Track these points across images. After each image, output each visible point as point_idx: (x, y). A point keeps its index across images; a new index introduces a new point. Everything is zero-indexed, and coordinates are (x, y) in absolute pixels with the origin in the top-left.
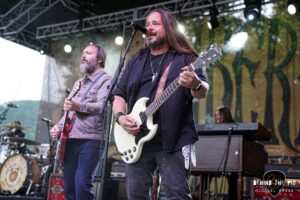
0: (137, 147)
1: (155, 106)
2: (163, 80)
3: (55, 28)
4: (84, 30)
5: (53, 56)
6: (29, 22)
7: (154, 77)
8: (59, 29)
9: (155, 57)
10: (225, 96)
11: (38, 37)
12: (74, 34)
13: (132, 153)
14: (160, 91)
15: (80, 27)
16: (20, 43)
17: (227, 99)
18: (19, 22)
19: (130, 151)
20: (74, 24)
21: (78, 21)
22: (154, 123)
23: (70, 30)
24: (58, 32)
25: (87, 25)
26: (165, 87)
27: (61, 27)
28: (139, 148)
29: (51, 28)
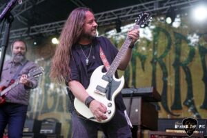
4: (31, 34)
12: (24, 37)
15: (28, 32)
20: (24, 31)
21: (27, 29)
23: (21, 35)
25: (33, 31)
27: (16, 32)
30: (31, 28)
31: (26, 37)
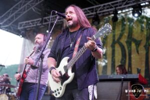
0: (62, 87)
1: (73, 62)
2: (77, 46)
3: (29, 23)
4: (44, 24)
5: (27, 38)
6: (15, 20)
7: (71, 45)
8: (31, 24)
9: (71, 33)
10: (122, 59)
11: (19, 28)
12: (38, 26)
13: (59, 91)
14: (75, 53)
15: (41, 22)
16: (10, 32)
17: (123, 61)
18: (9, 20)
19: (58, 90)
20: (39, 21)
21: (41, 19)
22: (72, 72)
23: (36, 24)
24: (30, 25)
25: (46, 21)
26: (78, 50)
27: (32, 22)
28: (63, 88)
29: (26, 23)
30: (44, 18)
31: (40, 26)
